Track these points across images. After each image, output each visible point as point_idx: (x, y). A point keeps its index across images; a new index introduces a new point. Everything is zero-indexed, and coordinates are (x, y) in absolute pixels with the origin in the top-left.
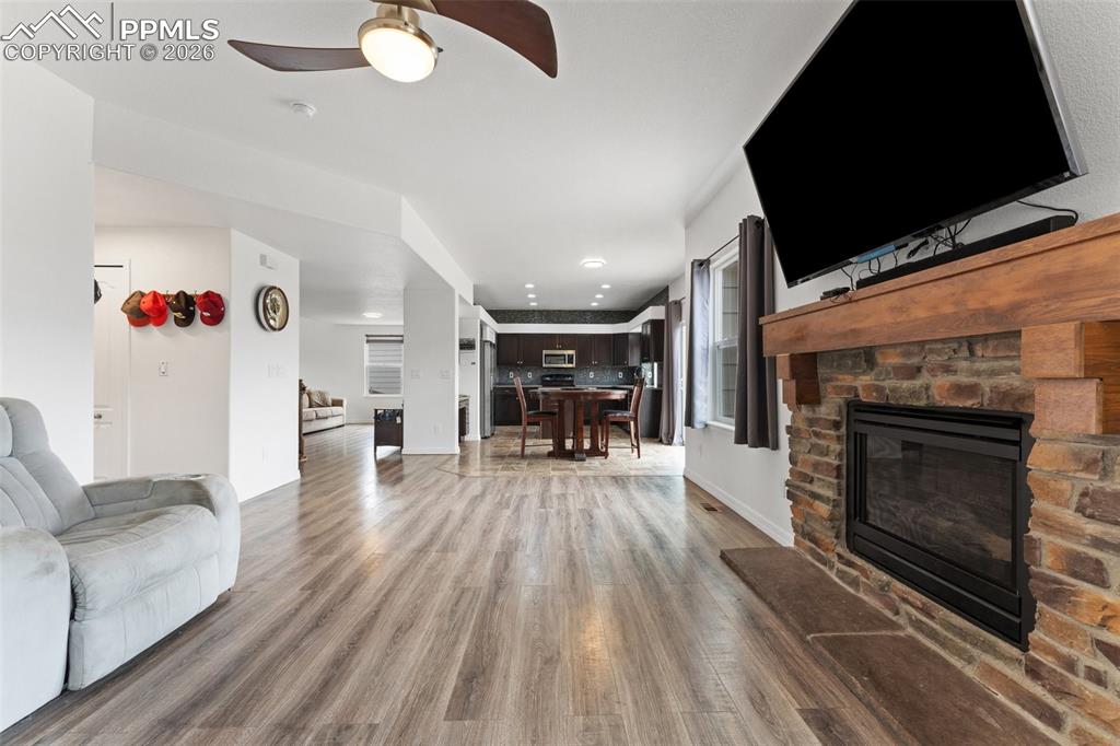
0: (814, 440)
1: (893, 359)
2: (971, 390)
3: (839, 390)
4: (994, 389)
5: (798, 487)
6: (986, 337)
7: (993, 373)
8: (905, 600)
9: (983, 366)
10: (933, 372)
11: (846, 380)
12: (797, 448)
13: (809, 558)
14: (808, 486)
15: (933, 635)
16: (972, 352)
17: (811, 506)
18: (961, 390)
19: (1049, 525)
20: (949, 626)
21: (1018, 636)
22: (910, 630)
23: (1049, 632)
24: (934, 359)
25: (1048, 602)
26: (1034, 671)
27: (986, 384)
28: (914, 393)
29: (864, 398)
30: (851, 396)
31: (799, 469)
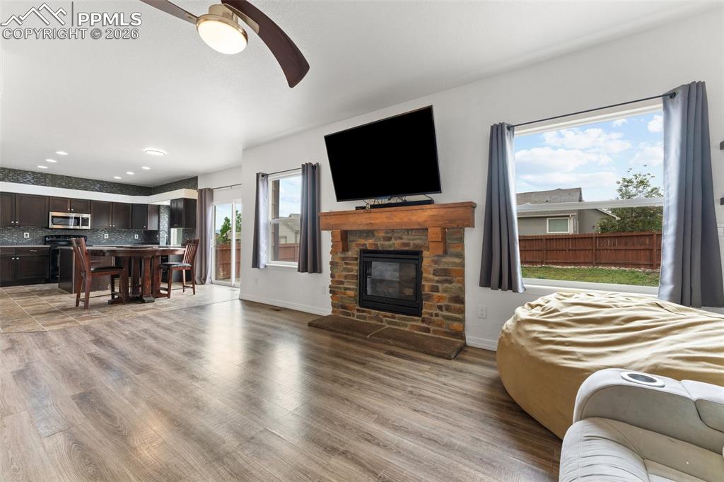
0: (345, 266)
1: (382, 234)
2: (407, 245)
3: (358, 245)
4: (414, 244)
5: (336, 287)
6: (412, 229)
7: (413, 240)
8: (385, 316)
9: (411, 237)
10: (396, 239)
11: (362, 241)
12: (335, 270)
13: (342, 316)
14: (341, 286)
15: (395, 324)
16: (408, 233)
17: (345, 294)
18: (404, 245)
19: (427, 280)
20: (400, 319)
21: (419, 314)
22: (387, 326)
23: (426, 308)
24: (396, 235)
25: (427, 301)
26: (423, 321)
27: (412, 243)
28: (390, 246)
29: (369, 248)
30: (364, 248)
31: (336, 279)
